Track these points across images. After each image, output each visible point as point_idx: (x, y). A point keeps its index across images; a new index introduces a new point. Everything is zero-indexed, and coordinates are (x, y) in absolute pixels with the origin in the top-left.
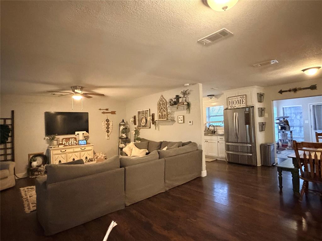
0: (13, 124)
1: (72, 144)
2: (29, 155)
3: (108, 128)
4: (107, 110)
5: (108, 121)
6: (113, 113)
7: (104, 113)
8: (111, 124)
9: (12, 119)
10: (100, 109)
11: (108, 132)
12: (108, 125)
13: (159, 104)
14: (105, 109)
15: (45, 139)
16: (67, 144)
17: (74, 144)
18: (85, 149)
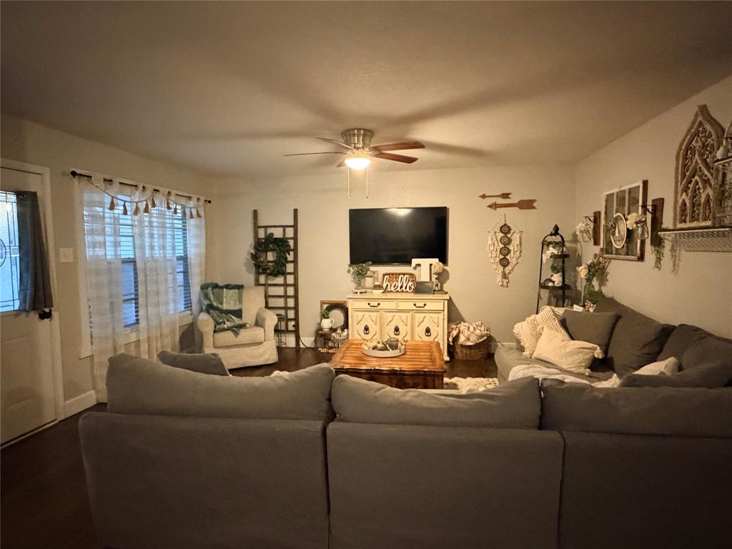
0: (295, 238)
1: (404, 288)
2: (323, 303)
3: (505, 251)
4: (506, 196)
5: (505, 229)
6: (527, 205)
7: (494, 206)
8: (515, 241)
9: (295, 226)
10: (484, 196)
11: (504, 263)
12: (507, 242)
14: (499, 194)
15: (349, 271)
16: (392, 289)
17: (408, 289)
18: (426, 308)
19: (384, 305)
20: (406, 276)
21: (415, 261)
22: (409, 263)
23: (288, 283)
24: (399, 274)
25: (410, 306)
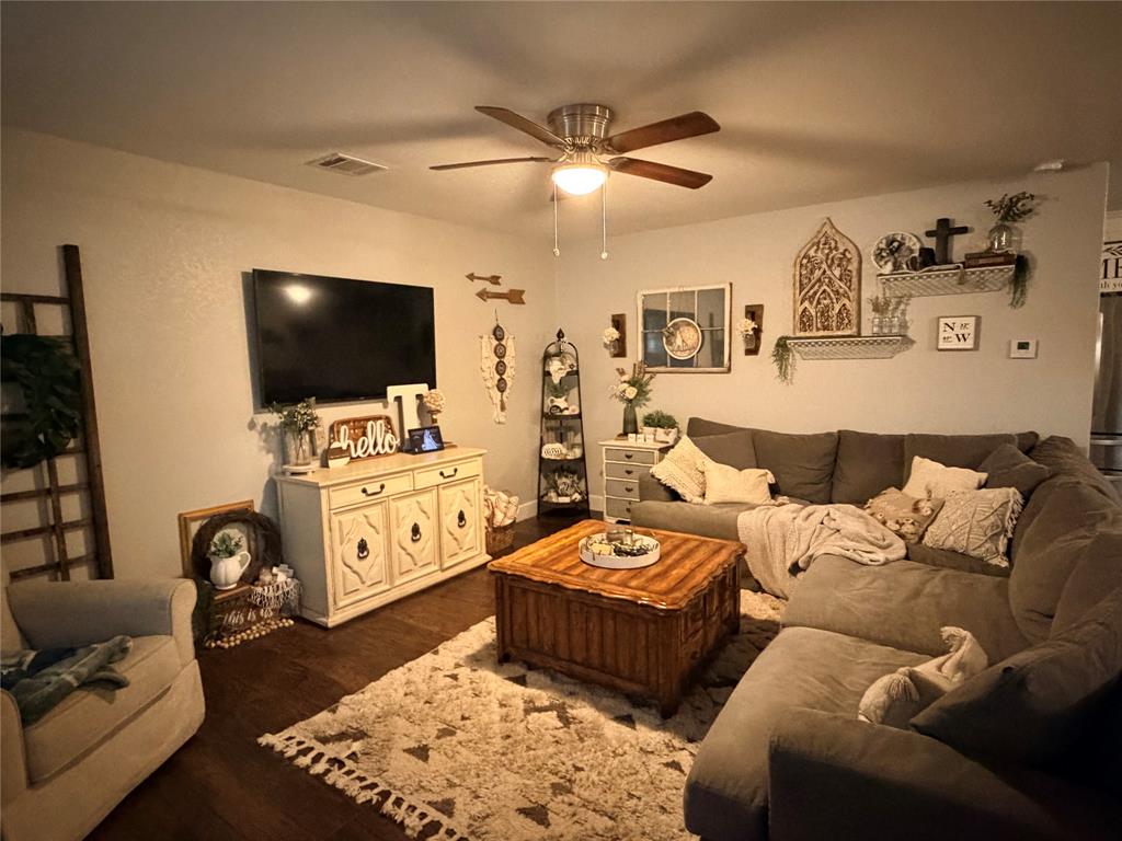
1: (379, 448)
2: (184, 522)
3: (500, 368)
4: (495, 280)
5: (498, 333)
6: (515, 297)
7: (483, 295)
8: (510, 352)
9: (73, 300)
10: (471, 277)
11: (501, 386)
12: (500, 352)
13: (806, 264)
14: (488, 275)
15: (252, 426)
16: (360, 453)
17: (387, 449)
18: (458, 476)
19: (393, 486)
20: (379, 422)
21: (392, 391)
22: (382, 395)
23: (61, 483)
24: (368, 419)
25: (433, 478)
